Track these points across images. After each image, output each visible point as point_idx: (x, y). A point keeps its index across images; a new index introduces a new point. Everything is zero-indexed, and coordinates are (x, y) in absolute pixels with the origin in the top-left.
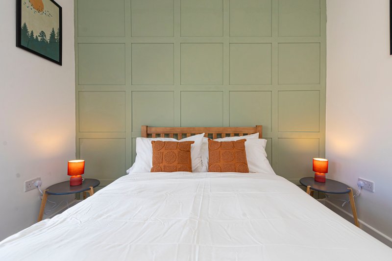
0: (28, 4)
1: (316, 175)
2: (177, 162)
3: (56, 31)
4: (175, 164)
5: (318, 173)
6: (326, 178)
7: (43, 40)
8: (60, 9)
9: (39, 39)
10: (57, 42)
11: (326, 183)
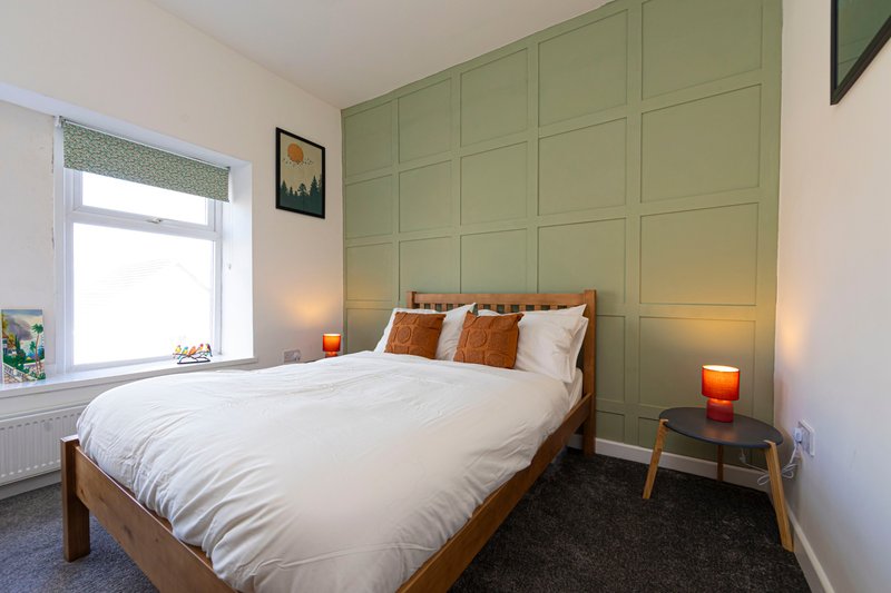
0: (288, 159)
1: (709, 403)
2: (410, 342)
3: (318, 178)
4: (408, 343)
5: (716, 400)
6: (735, 412)
7: (303, 193)
8: (323, 149)
9: (299, 193)
10: (319, 192)
11: (734, 423)
